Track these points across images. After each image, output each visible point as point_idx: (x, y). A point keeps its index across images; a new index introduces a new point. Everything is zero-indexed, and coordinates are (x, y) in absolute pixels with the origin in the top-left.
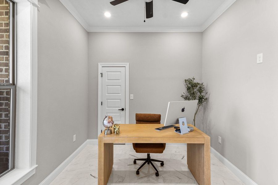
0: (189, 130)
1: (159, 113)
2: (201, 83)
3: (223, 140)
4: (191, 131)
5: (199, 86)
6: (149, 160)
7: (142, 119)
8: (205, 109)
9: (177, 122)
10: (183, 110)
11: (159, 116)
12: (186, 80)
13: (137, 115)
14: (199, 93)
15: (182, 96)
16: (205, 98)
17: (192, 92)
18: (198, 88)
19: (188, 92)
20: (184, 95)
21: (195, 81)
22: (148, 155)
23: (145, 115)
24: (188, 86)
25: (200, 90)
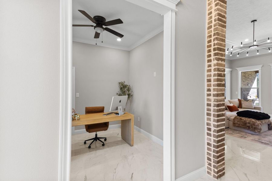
0: (123, 113)
1: (103, 106)
2: (129, 85)
3: (140, 119)
4: (124, 114)
5: (127, 87)
6: (96, 139)
7: (90, 111)
8: (131, 102)
9: (117, 109)
10: (120, 102)
11: (103, 108)
12: (119, 83)
13: (86, 108)
14: (127, 92)
15: (117, 94)
16: (131, 95)
17: (123, 91)
18: (127, 88)
19: (121, 91)
20: (118, 93)
21: (125, 84)
22: (96, 135)
23: (93, 108)
24: (121, 87)
25: (129, 90)
